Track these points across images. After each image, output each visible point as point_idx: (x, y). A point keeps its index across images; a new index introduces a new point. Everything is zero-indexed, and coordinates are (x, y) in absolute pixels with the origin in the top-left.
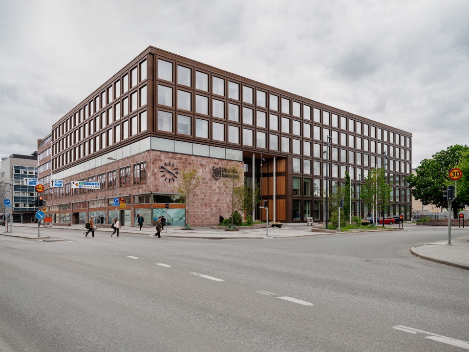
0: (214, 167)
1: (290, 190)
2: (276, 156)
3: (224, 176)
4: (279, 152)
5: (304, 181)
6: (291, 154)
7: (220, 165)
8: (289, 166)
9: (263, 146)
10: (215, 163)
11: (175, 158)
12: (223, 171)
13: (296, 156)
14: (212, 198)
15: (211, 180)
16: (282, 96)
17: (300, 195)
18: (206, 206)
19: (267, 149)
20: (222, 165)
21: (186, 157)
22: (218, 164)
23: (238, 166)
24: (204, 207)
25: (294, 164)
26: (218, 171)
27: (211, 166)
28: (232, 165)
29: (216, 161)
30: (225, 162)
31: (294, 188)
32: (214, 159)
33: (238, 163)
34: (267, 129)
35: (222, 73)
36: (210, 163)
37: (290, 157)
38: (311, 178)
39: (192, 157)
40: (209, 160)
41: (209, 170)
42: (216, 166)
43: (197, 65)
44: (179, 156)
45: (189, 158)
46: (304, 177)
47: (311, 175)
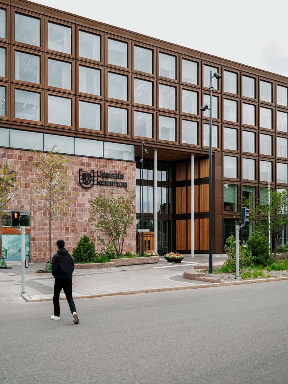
0: (81, 170)
1: (218, 205)
2: (195, 154)
3: (100, 184)
4: (199, 146)
5: (244, 190)
6: (219, 149)
7: (93, 167)
8: (217, 168)
9: (172, 138)
10: (83, 164)
11: (9, 157)
12: (98, 176)
13: (230, 153)
14: (77, 217)
15: (76, 190)
16: (203, 62)
17: (236, 212)
18: (67, 229)
19: (177, 143)
20: (97, 166)
21: (30, 154)
22: (89, 165)
23: (126, 168)
24: (64, 231)
25: (225, 166)
26: (89, 176)
27: (76, 169)
28: (113, 167)
29: (86, 160)
30: (103, 162)
31: (225, 201)
32: (81, 158)
33: (125, 164)
34: (177, 112)
35: (97, 26)
36: (75, 164)
37: (217, 154)
38: (256, 185)
39: (42, 155)
40: (73, 159)
41: (73, 174)
42: (86, 169)
43: (51, 13)
44: (17, 153)
45: (35, 156)
46: (242, 184)
47: (256, 181)
